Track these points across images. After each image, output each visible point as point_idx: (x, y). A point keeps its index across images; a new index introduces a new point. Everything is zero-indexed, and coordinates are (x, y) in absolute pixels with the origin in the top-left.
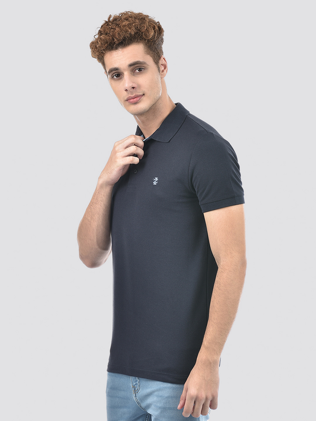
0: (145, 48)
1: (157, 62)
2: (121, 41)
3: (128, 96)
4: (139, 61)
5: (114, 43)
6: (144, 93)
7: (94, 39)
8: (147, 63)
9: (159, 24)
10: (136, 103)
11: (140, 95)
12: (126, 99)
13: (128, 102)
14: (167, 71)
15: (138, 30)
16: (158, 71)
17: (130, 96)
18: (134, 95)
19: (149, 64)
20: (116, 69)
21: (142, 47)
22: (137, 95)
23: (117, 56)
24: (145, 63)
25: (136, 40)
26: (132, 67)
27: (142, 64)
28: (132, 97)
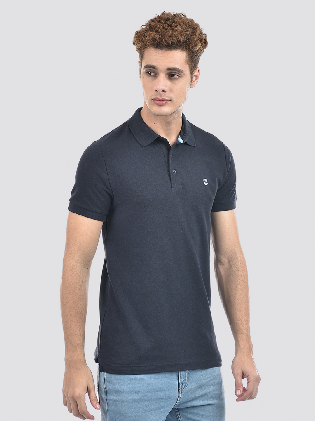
0: (187, 57)
1: (192, 73)
2: (168, 44)
3: (156, 97)
4: (178, 69)
5: (162, 44)
6: (172, 100)
7: (141, 28)
8: (184, 72)
9: (206, 36)
10: (161, 105)
11: (167, 99)
12: (153, 98)
13: (154, 102)
14: (197, 82)
15: (187, 39)
16: (190, 82)
17: (158, 98)
18: (162, 98)
19: (185, 74)
20: (154, 67)
21: (184, 56)
22: (165, 99)
23: (159, 56)
24: (182, 72)
25: (182, 48)
26: (169, 71)
27: (180, 72)
28: (159, 99)
